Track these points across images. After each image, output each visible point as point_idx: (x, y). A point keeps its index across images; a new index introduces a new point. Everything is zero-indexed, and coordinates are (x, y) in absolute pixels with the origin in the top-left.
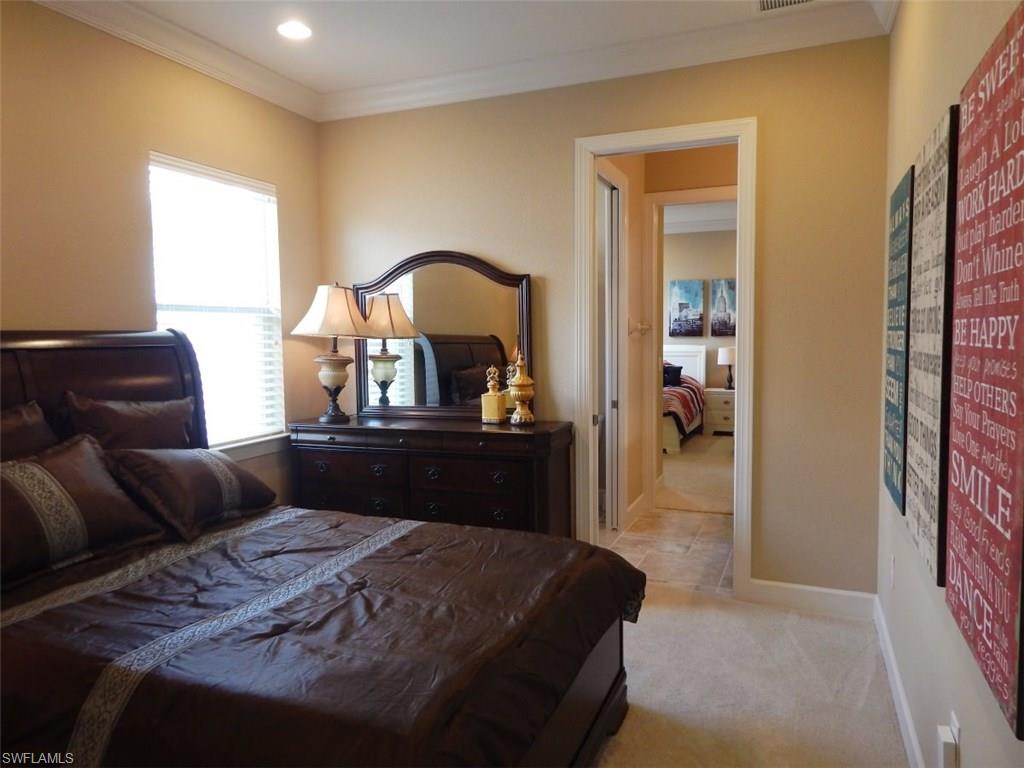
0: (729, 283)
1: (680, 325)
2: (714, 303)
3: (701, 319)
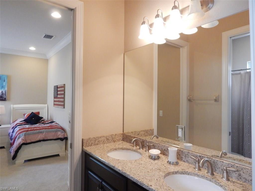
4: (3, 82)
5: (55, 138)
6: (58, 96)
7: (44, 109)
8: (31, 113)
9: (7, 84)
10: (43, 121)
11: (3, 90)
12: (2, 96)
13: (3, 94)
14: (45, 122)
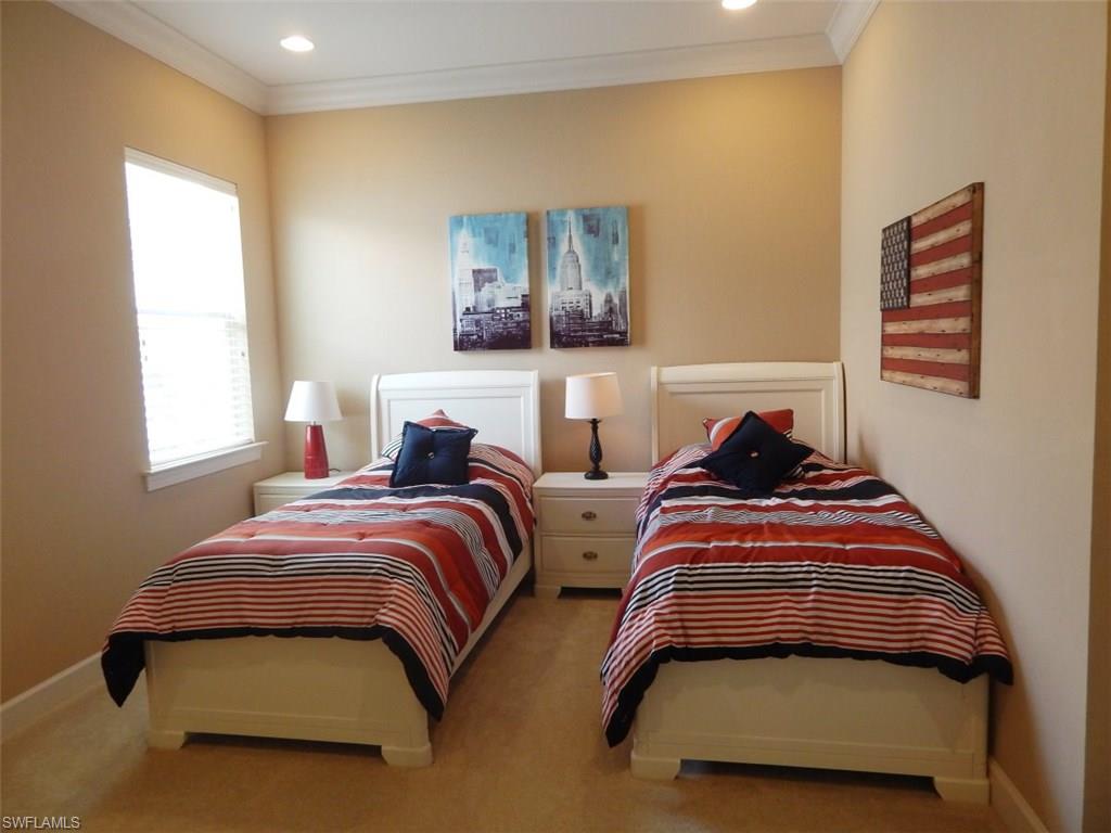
0: (586, 219)
1: (478, 323)
2: (553, 269)
3: (526, 306)
4: (611, 245)
5: (896, 646)
6: (919, 300)
7: (820, 390)
8: (743, 415)
9: (627, 257)
10: (812, 474)
11: (611, 289)
12: (611, 322)
13: (611, 311)
14: (827, 480)
